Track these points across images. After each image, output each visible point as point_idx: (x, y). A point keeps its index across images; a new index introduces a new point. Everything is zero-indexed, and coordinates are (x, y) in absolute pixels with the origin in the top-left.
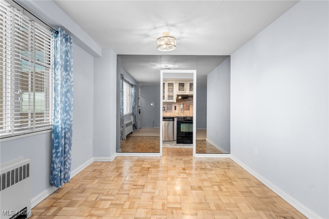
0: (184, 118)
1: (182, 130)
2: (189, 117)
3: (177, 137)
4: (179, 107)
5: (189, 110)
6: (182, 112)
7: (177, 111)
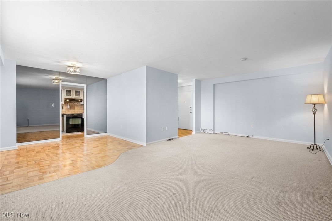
0: (72, 114)
1: (71, 123)
2: (76, 114)
3: (66, 128)
4: (66, 107)
5: (74, 109)
6: (68, 111)
7: (64, 110)
